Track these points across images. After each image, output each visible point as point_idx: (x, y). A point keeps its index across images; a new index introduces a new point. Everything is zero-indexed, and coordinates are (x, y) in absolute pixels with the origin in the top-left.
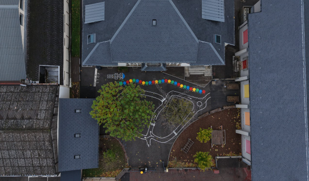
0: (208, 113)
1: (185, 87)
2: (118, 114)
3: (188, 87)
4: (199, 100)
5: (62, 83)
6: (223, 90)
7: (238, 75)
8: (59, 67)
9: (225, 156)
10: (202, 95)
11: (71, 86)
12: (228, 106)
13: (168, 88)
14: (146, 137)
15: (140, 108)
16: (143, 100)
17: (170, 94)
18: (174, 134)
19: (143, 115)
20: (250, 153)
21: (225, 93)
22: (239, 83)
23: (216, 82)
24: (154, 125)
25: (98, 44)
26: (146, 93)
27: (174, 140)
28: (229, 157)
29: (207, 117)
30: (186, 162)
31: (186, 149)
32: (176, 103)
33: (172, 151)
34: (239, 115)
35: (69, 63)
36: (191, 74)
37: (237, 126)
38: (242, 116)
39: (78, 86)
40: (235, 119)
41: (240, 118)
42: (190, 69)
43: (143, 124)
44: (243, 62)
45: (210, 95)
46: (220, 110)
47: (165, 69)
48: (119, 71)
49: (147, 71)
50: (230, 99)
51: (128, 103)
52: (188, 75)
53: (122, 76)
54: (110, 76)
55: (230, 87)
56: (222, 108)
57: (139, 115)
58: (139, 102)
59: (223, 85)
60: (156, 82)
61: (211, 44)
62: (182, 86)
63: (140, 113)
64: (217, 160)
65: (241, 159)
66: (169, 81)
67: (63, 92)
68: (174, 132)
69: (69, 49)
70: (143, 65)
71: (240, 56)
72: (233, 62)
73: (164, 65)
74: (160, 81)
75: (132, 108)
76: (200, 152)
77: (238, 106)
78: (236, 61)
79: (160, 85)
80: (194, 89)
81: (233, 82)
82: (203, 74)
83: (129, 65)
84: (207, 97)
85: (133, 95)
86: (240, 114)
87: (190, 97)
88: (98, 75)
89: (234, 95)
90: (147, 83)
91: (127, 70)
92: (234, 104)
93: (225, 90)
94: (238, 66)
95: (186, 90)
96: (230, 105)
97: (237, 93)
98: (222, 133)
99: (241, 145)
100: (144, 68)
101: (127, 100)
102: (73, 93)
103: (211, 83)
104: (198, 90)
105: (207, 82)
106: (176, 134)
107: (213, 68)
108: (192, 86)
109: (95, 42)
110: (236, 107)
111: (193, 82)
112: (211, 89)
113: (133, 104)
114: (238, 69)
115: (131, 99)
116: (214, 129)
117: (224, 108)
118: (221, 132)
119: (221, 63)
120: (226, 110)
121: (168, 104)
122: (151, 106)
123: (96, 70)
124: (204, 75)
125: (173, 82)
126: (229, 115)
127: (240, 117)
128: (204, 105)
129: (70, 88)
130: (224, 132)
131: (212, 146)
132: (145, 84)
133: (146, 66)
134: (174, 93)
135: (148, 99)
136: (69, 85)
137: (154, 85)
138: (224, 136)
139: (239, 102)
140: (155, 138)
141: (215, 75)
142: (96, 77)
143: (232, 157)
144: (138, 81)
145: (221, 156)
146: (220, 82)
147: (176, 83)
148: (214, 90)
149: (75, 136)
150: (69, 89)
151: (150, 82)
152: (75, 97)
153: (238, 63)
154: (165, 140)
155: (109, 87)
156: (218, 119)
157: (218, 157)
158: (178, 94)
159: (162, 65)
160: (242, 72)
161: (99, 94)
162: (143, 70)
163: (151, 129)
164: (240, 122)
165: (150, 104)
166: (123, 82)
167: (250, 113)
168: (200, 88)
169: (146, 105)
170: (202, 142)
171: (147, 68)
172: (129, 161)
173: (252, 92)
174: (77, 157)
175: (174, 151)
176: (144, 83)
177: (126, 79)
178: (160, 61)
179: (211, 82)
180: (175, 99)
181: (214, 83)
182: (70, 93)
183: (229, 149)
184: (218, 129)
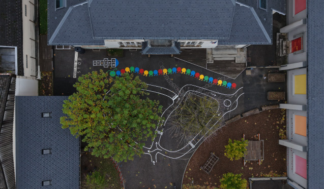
0: (240, 116)
1: (207, 78)
2: (103, 122)
3: (211, 79)
4: (227, 98)
5: (21, 73)
6: (262, 83)
7: (285, 61)
8: (16, 48)
9: (263, 177)
10: (231, 91)
11: (39, 77)
12: (268, 105)
13: (182, 80)
14: (151, 150)
15: (139, 113)
16: (145, 99)
17: (186, 89)
18: (190, 147)
19: (144, 122)
20: (306, 177)
21: (264, 88)
22: (285, 73)
23: (252, 72)
24: (162, 134)
25: (70, 9)
26: (150, 88)
27: (189, 155)
28: (269, 179)
29: (238, 121)
30: (207, 185)
31: (207, 167)
32: (195, 103)
33: (187, 170)
34: (283, 119)
35: (36, 43)
36: (216, 59)
37: (280, 134)
38: (289, 120)
39: (51, 77)
40: (278, 125)
41: (285, 123)
42: (214, 52)
43: (144, 135)
44: (293, 41)
45: (244, 90)
46: (257, 111)
47: (178, 52)
48: (109, 55)
49: (151, 55)
50: (272, 96)
51: (121, 104)
52: (211, 61)
53: (115, 63)
54: (96, 63)
55: (273, 78)
56: (261, 109)
57: (138, 124)
58: (139, 101)
59: (261, 76)
60: (165, 71)
61: (252, 9)
62: (202, 77)
63: (139, 120)
64: (251, 182)
65: (285, 182)
66: (184, 70)
67: (24, 86)
68: (190, 143)
69: (34, 22)
70: (145, 44)
71: (287, 34)
72: (278, 42)
73: (178, 45)
74: (170, 71)
75: (126, 112)
76: (230, 175)
77: (283, 106)
78: (281, 40)
79: (169, 75)
80: (220, 82)
81: (276, 71)
82: (233, 59)
83: (124, 46)
84: (239, 93)
85: (128, 92)
86: (285, 118)
87: (214, 93)
88: (78, 61)
89: (277, 91)
90: (151, 73)
91: (120, 54)
92: (277, 102)
93: (265, 83)
94: (284, 48)
95: (207, 83)
96: (271, 105)
97: (281, 87)
98: (260, 145)
99: (286, 161)
100: (147, 49)
101: (119, 99)
102: (43, 88)
103: (244, 73)
104: (225, 83)
105: (239, 72)
106: (193, 146)
107: (247, 52)
108: (217, 77)
109: (66, 6)
110: (281, 107)
111: (218, 71)
112: (244, 81)
113: (127, 105)
114: (285, 52)
115: (126, 98)
116: (248, 138)
117: (264, 109)
118: (258, 144)
119: (267, 41)
120: (266, 111)
121: (183, 103)
122: (157, 107)
123: (76, 54)
124: (235, 61)
125: (189, 71)
126: (269, 119)
127: (285, 121)
128: (234, 105)
129: (38, 80)
130: (262, 143)
131: (245, 163)
132: (148, 75)
133: (149, 46)
134: (192, 88)
135: (153, 97)
136: (36, 76)
137: (161, 76)
138: (262, 149)
139: (285, 100)
140: (163, 152)
141: (250, 61)
142: (76, 64)
143: (273, 179)
144: (137, 70)
145: (258, 177)
146: (257, 71)
147: (193, 73)
148: (249, 82)
149: (42, 153)
150: (37, 82)
151: (156, 72)
152: (47, 94)
153: (284, 44)
154: (177, 155)
155: (90, 78)
156: (254, 125)
157: (253, 179)
158: (196, 89)
159: (173, 45)
160: (291, 56)
161: (75, 90)
162: (144, 52)
163: (157, 140)
164: (285, 129)
165: (155, 104)
166: (116, 71)
167: (308, 118)
168: (228, 81)
169: (149, 107)
170: (232, 159)
171: (150, 50)
172: (126, 184)
173: (310, 87)
174: (47, 183)
175: (190, 169)
176: (146, 73)
177: (121, 68)
178: (171, 36)
179: (245, 71)
180: (194, 96)
181: (248, 73)
182: (39, 87)
183: (269, 167)
184: (254, 140)
